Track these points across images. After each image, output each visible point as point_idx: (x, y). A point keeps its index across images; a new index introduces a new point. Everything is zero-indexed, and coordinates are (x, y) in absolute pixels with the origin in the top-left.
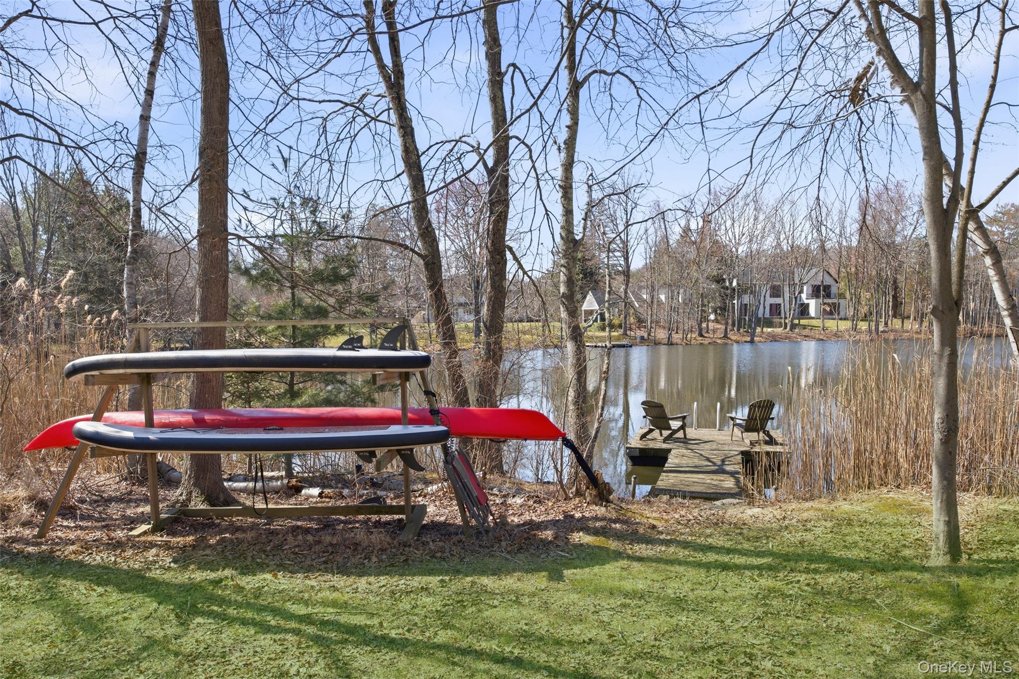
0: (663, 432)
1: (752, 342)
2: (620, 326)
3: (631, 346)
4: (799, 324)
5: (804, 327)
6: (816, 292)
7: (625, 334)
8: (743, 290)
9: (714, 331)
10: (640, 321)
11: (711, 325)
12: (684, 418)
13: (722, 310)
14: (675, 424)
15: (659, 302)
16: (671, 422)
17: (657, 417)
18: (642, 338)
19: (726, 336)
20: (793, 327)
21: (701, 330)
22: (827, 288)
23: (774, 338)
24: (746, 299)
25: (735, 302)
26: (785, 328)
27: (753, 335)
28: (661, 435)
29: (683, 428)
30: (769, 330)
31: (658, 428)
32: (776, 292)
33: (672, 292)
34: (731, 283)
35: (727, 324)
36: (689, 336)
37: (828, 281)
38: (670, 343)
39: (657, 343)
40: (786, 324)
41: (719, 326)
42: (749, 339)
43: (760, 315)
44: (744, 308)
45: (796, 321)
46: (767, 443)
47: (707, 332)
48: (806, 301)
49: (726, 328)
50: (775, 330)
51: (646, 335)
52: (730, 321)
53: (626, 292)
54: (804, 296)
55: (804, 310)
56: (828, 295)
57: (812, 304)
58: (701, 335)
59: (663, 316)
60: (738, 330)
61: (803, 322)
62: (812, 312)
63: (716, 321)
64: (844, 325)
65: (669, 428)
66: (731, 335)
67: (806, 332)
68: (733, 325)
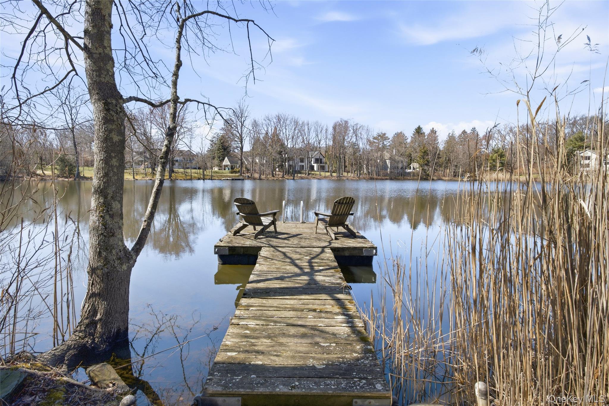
0: (257, 227)
1: (293, 179)
2: (239, 172)
3: (243, 180)
4: (311, 173)
5: (313, 174)
6: (317, 161)
7: (241, 175)
8: (289, 159)
9: (279, 175)
10: (248, 170)
11: (277, 173)
12: (274, 214)
13: (281, 166)
14: (266, 221)
15: (256, 163)
16: (262, 218)
17: (249, 214)
18: (248, 176)
19: (283, 177)
20: (309, 174)
21: (273, 174)
22: (321, 159)
23: (302, 178)
24: (291, 163)
25: (287, 164)
26: (306, 174)
27: (294, 177)
28: (255, 229)
29: (273, 223)
30: (300, 175)
31: (251, 224)
32: (302, 161)
33: (261, 158)
34: (285, 156)
35: (283, 171)
36: (268, 176)
37: (321, 157)
38: (260, 179)
39: (255, 179)
40: (306, 173)
41: (280, 173)
42: (292, 178)
43: (296, 169)
44: (290, 166)
45: (310, 172)
46: (345, 236)
47: (276, 175)
48: (313, 165)
49: (283, 174)
50: (302, 175)
51: (250, 176)
52: (285, 171)
53: (241, 157)
54: (312, 162)
55: (312, 168)
56: (321, 163)
57: (315, 166)
58: (273, 176)
59: (257, 168)
60: (288, 175)
61: (312, 172)
62: (315, 169)
63: (279, 171)
64: (328, 174)
65: (261, 224)
66: (285, 176)
67: (314, 176)
68: (286, 172)
